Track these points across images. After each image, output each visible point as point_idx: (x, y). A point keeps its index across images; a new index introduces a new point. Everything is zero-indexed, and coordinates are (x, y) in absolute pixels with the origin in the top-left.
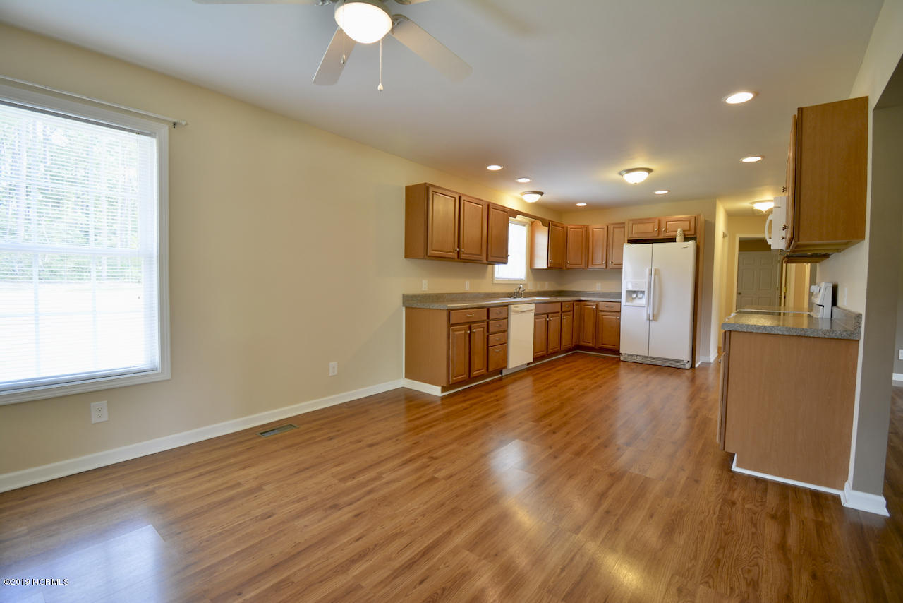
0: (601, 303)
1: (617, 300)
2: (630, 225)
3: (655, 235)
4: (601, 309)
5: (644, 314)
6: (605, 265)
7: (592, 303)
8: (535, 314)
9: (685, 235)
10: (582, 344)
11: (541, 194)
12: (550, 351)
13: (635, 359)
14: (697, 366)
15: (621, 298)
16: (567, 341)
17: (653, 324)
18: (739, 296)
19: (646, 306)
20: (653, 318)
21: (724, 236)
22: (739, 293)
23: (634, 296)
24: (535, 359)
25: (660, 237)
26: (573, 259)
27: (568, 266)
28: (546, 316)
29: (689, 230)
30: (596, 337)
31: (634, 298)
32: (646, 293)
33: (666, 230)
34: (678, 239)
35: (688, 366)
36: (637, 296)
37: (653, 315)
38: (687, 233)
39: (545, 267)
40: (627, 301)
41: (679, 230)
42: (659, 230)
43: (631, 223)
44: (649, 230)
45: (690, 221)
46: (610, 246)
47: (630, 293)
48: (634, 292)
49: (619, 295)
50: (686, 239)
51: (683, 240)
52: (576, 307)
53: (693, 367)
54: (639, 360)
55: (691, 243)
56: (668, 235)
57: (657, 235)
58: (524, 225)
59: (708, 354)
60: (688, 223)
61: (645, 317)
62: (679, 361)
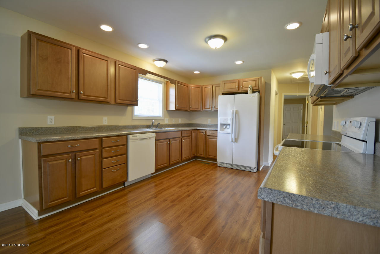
0: (208, 131)
1: (216, 129)
2: (223, 84)
3: (236, 90)
4: (208, 135)
5: (230, 138)
6: (211, 108)
7: (203, 131)
8: (156, 140)
9: (253, 90)
10: (198, 155)
11: (166, 61)
12: (171, 163)
13: (225, 166)
14: (260, 169)
15: (217, 128)
16: (186, 154)
17: (235, 144)
18: (284, 125)
19: (231, 133)
20: (235, 140)
21: (276, 94)
22: (284, 124)
23: (225, 127)
24: (157, 171)
25: (240, 91)
26: (194, 105)
27: (191, 109)
28: (168, 140)
29: (256, 87)
30: (205, 151)
31: (224, 128)
32: (231, 125)
33: (242, 87)
34: (249, 92)
35: (255, 170)
36: (226, 127)
37: (235, 138)
38: (254, 88)
39: (174, 109)
40: (220, 130)
41: (249, 86)
42: (239, 87)
43: (223, 83)
44: (234, 87)
45: (256, 81)
46: (214, 97)
47: (222, 125)
48: (225, 124)
49: (216, 126)
50: (254, 92)
51: (252, 92)
52: (193, 134)
53: (258, 170)
54: (228, 166)
55: (256, 94)
56: (244, 90)
57: (237, 90)
58: (161, 83)
59: (267, 161)
60: (255, 82)
61: (230, 140)
62: (250, 167)
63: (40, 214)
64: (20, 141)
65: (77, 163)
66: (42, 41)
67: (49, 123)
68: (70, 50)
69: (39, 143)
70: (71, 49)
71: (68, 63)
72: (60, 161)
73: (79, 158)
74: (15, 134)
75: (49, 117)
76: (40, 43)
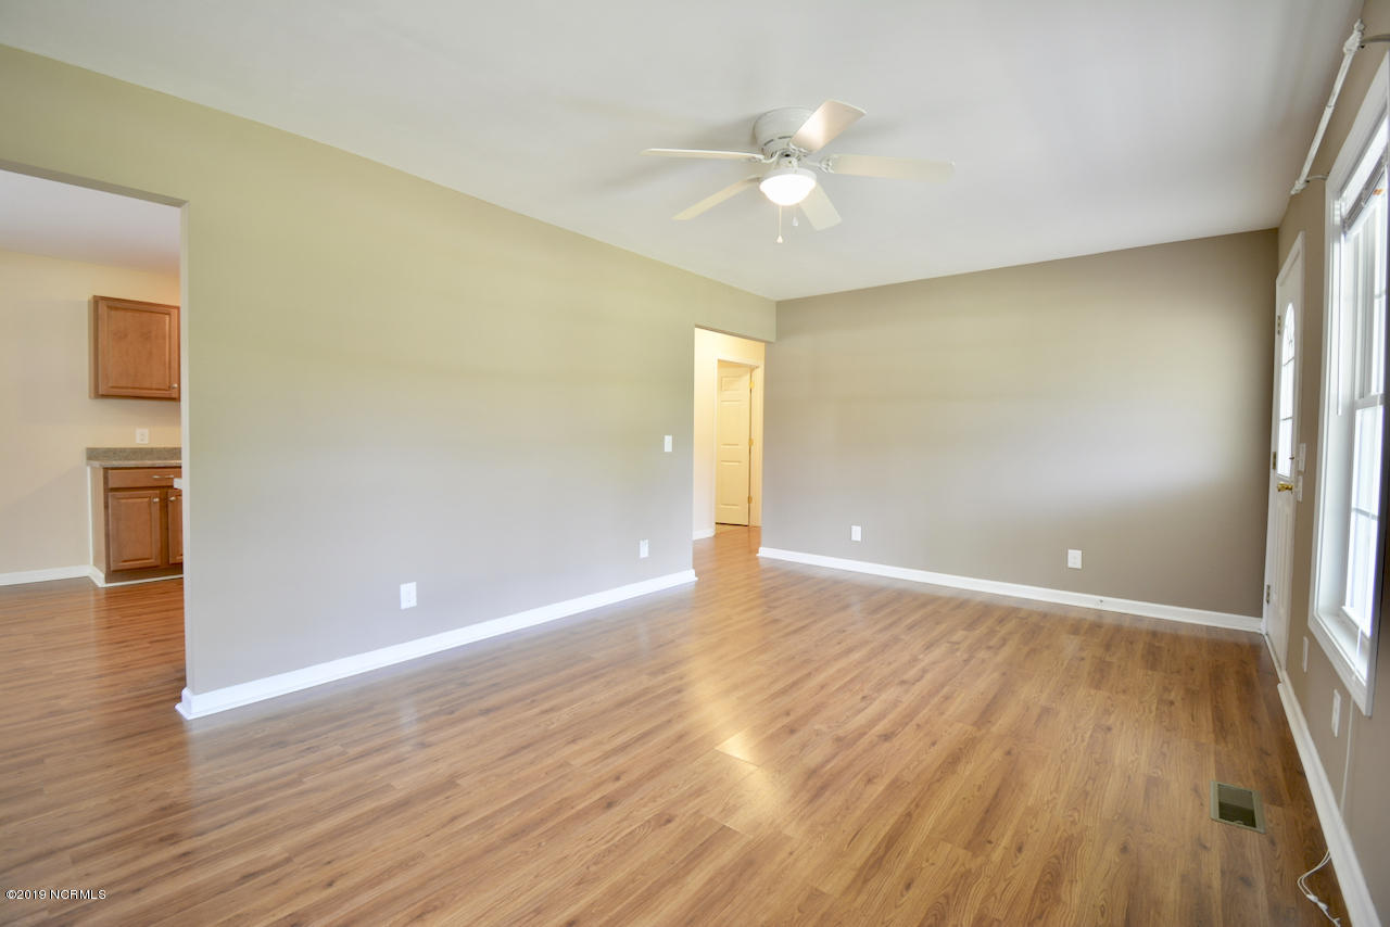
63: (108, 578)
64: (89, 469)
65: (170, 505)
66: (116, 309)
67: (138, 441)
68: (176, 311)
69: (106, 469)
70: (169, 314)
71: (164, 338)
72: (139, 500)
73: (173, 498)
74: (81, 458)
75: (139, 431)
76: (113, 313)
